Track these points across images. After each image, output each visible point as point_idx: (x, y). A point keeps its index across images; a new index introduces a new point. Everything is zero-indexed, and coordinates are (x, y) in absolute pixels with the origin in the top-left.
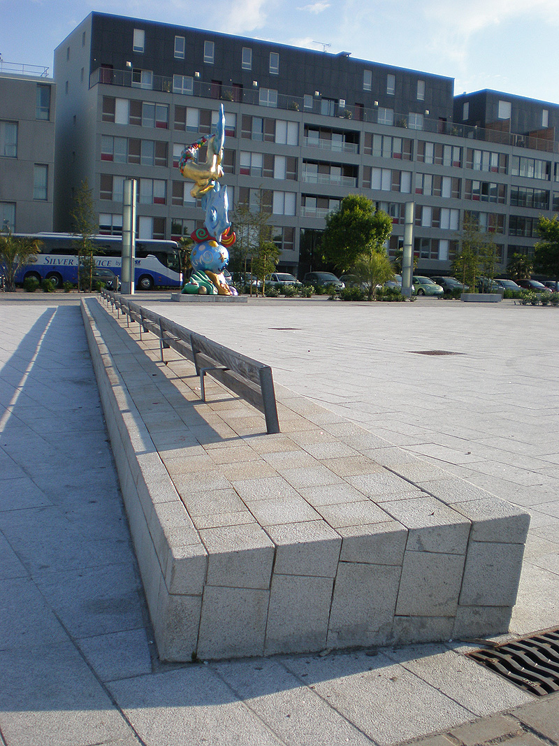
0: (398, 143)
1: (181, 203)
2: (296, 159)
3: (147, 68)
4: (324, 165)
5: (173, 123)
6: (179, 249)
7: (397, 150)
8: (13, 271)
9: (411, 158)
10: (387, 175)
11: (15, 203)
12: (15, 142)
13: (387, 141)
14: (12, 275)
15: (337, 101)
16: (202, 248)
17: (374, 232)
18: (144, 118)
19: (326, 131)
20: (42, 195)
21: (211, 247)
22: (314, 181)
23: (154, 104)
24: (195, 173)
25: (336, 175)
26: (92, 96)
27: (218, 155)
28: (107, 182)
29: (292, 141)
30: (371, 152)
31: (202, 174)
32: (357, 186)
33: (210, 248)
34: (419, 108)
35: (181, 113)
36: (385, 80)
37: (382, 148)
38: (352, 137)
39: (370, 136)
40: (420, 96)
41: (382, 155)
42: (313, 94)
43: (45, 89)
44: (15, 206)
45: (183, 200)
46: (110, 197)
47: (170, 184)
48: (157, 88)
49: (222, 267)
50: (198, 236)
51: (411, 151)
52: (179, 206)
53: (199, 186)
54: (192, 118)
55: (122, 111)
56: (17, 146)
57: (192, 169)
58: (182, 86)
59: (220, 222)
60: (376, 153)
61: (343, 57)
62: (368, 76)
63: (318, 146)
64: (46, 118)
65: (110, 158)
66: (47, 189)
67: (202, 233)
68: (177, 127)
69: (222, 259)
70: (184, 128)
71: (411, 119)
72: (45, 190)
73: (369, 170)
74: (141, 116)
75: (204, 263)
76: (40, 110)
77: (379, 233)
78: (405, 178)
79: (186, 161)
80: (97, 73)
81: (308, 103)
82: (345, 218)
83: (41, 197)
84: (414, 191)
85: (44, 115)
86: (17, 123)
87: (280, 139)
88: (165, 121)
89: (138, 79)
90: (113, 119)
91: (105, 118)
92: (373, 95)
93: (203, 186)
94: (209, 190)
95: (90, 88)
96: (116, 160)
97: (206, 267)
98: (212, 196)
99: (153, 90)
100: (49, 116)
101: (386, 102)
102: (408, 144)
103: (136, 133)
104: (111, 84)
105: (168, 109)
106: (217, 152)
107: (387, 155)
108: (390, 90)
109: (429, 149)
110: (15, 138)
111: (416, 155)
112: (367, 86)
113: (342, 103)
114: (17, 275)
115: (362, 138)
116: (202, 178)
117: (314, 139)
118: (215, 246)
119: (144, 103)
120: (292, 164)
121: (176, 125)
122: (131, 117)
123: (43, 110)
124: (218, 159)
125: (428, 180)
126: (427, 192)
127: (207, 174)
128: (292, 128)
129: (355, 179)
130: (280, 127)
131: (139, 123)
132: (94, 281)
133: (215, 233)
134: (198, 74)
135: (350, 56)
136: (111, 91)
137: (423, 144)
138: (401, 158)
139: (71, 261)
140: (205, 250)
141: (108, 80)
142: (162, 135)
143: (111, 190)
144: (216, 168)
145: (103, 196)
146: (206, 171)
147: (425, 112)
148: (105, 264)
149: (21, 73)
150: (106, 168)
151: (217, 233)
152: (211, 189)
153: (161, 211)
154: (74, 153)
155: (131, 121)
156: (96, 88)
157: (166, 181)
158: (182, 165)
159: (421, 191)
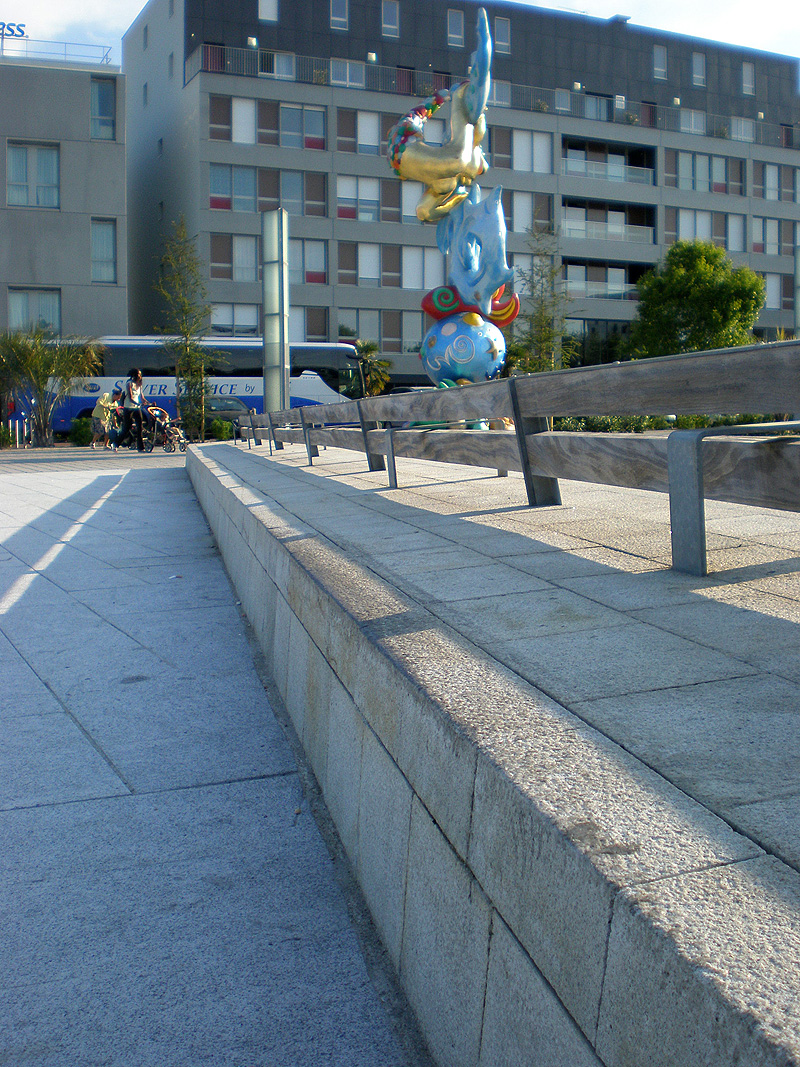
0: (719, 165)
1: (354, 280)
2: (550, 198)
3: (283, 47)
4: (596, 207)
5: (334, 139)
6: (358, 359)
7: (719, 177)
8: (48, 406)
9: (742, 192)
10: (704, 223)
11: (60, 289)
12: (55, 182)
13: (702, 162)
14: (46, 414)
15: (610, 98)
16: (449, 329)
17: (737, 305)
18: (283, 133)
19: (596, 148)
20: (107, 274)
21: (468, 327)
22: (581, 235)
23: (299, 107)
24: (428, 167)
25: (616, 224)
26: (190, 98)
27: (475, 124)
28: (222, 246)
29: (541, 166)
30: (675, 183)
31: (442, 167)
32: (655, 242)
33: (466, 328)
34: (747, 109)
35: (348, 120)
36: (689, 61)
37: (694, 174)
38: (640, 157)
39: (673, 155)
40: (748, 88)
41: (694, 187)
42: (570, 87)
43: (106, 84)
44: (60, 294)
45: (356, 275)
46: (229, 274)
47: (334, 247)
48: (304, 78)
49: (493, 369)
50: (437, 304)
51: (742, 178)
52: (351, 286)
53: (436, 195)
54: (368, 131)
55: (244, 121)
56: (59, 188)
57: (421, 157)
58: (346, 76)
59: (490, 268)
60: (685, 184)
61: (618, 24)
62: (660, 55)
63: (585, 174)
64: (111, 136)
65: (226, 204)
66: (115, 264)
67: (447, 298)
68: (342, 147)
69: (493, 354)
70: (353, 147)
71: (733, 128)
72: (112, 265)
73: (674, 212)
74: (277, 129)
75: (453, 363)
76: (97, 122)
77: (745, 308)
78: (734, 225)
79: (404, 142)
80: (198, 56)
81: (563, 101)
82: (679, 282)
83: (105, 279)
84: (750, 248)
85: (106, 132)
86: (57, 146)
87: (520, 163)
88: (319, 136)
89: (268, 66)
90: (228, 135)
91: (215, 134)
92: (670, 88)
93: (446, 194)
94: (456, 203)
95: (185, 85)
96: (236, 209)
97: (459, 371)
98: (466, 216)
99: (297, 82)
100: (114, 134)
101: (694, 99)
102: (737, 166)
103: (270, 158)
104: (223, 73)
105: (325, 115)
106: (472, 115)
107: (702, 187)
108: (698, 78)
109: (772, 175)
110: (55, 172)
111: (750, 186)
112: (659, 72)
113: (620, 102)
114: (56, 412)
115: (661, 158)
116: (442, 176)
117: (576, 162)
118: (476, 324)
119: (282, 105)
120: (544, 206)
121: (340, 142)
122: (262, 131)
123: (103, 123)
124: (476, 133)
125: (772, 228)
126: (772, 249)
127: (454, 166)
128: (541, 144)
129: (651, 229)
130: (520, 142)
131: (275, 140)
132: (209, 421)
133: (477, 295)
134: (373, 57)
135: (628, 22)
136: (223, 85)
137: (761, 167)
138: (726, 192)
139: (163, 389)
140: (457, 334)
141: (217, 65)
142: (317, 161)
143: (230, 260)
144: (473, 155)
145: (216, 273)
146: (451, 159)
147: (757, 115)
148: (226, 391)
149: (62, 58)
150: (220, 221)
151: (482, 293)
152: (461, 204)
153: (319, 296)
154: (161, 204)
155: (262, 139)
156: (197, 80)
157: (326, 242)
158: (397, 150)
159: (761, 248)
